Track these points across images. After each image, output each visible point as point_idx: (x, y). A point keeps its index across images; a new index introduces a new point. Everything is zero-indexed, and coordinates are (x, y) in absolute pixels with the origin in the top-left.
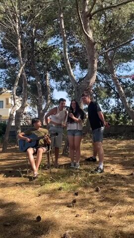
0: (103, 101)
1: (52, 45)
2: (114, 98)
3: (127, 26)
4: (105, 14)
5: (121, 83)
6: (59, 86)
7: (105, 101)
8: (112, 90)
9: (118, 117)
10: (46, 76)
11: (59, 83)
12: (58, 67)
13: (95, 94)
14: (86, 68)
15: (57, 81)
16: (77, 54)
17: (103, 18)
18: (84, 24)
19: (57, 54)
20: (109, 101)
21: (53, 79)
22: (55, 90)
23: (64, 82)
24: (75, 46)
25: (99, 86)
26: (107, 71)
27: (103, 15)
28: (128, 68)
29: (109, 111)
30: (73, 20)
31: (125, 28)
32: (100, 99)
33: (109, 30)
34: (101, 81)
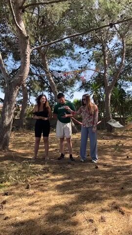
0: (36, 94)
2: (47, 91)
3: (59, 23)
4: (39, 8)
5: (54, 78)
7: (39, 94)
8: (46, 85)
13: (29, 86)
14: (20, 59)
16: (9, 44)
17: (36, 12)
18: (16, 16)
24: (8, 35)
25: (33, 78)
26: (39, 63)
27: (37, 8)
28: (60, 64)
30: (4, 7)
31: (57, 24)
32: (34, 92)
33: (42, 25)
34: (35, 74)
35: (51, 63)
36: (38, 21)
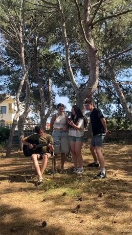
0: (104, 106)
1: (54, 52)
2: (114, 103)
3: (128, 33)
4: (106, 23)
5: (122, 89)
6: (60, 91)
7: (107, 106)
8: (113, 96)
9: (119, 122)
10: (48, 82)
11: (60, 88)
12: (60, 73)
13: (97, 99)
14: (88, 74)
15: (58, 87)
16: (78, 60)
17: (104, 26)
18: (86, 33)
19: (59, 61)
20: (110, 106)
21: (55, 84)
22: (57, 96)
23: (66, 88)
24: (77, 53)
26: (108, 77)
27: (104, 23)
28: (128, 74)
29: (110, 116)
30: (74, 28)
31: (125, 35)
32: (101, 104)
33: (110, 38)
34: (102, 87)
35: (119, 75)
36: (105, 36)
